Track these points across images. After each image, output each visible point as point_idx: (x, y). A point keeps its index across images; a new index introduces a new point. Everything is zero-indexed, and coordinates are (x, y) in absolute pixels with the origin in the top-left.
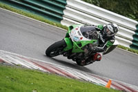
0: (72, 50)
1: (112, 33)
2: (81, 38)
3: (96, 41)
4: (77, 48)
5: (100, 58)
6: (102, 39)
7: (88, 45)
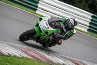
0: (40, 36)
1: (72, 26)
2: (48, 28)
3: (59, 31)
4: (44, 35)
5: (61, 42)
6: (64, 29)
7: (53, 33)
